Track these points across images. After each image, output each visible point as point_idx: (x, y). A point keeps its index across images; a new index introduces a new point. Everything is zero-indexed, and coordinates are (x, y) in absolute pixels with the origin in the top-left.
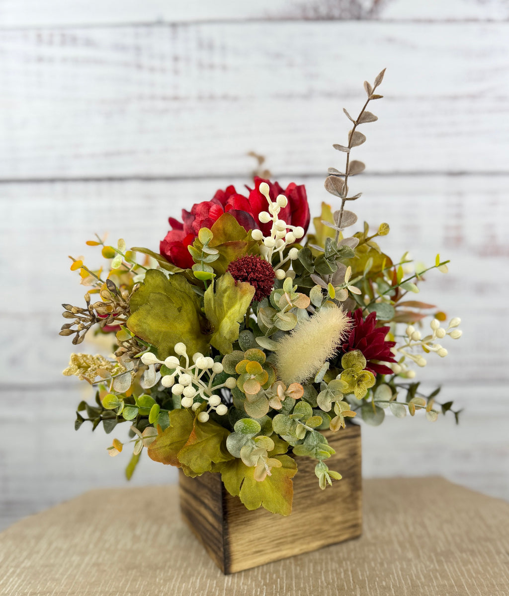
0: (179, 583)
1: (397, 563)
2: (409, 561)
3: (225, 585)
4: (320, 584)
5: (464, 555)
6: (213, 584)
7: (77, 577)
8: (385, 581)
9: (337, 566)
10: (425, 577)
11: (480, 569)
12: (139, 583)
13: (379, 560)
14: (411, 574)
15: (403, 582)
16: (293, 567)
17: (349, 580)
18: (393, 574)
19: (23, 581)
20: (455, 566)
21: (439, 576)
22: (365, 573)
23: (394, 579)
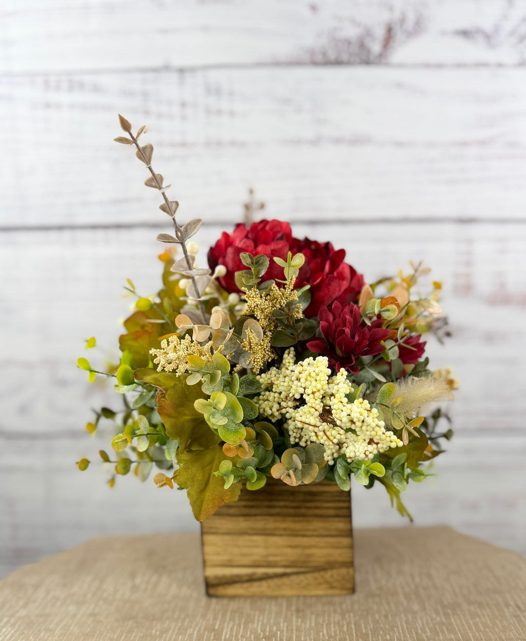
0: (176, 635)
1: (403, 616)
2: (415, 613)
3: (223, 638)
4: (321, 637)
5: (472, 608)
6: (211, 636)
7: (71, 628)
8: (390, 635)
9: (340, 618)
10: (431, 631)
11: (489, 622)
12: (134, 634)
13: (383, 613)
14: (417, 627)
15: (408, 636)
16: (294, 619)
17: (352, 633)
18: (397, 627)
19: (16, 631)
20: (463, 619)
21: (445, 630)
22: (368, 626)
23: (399, 632)
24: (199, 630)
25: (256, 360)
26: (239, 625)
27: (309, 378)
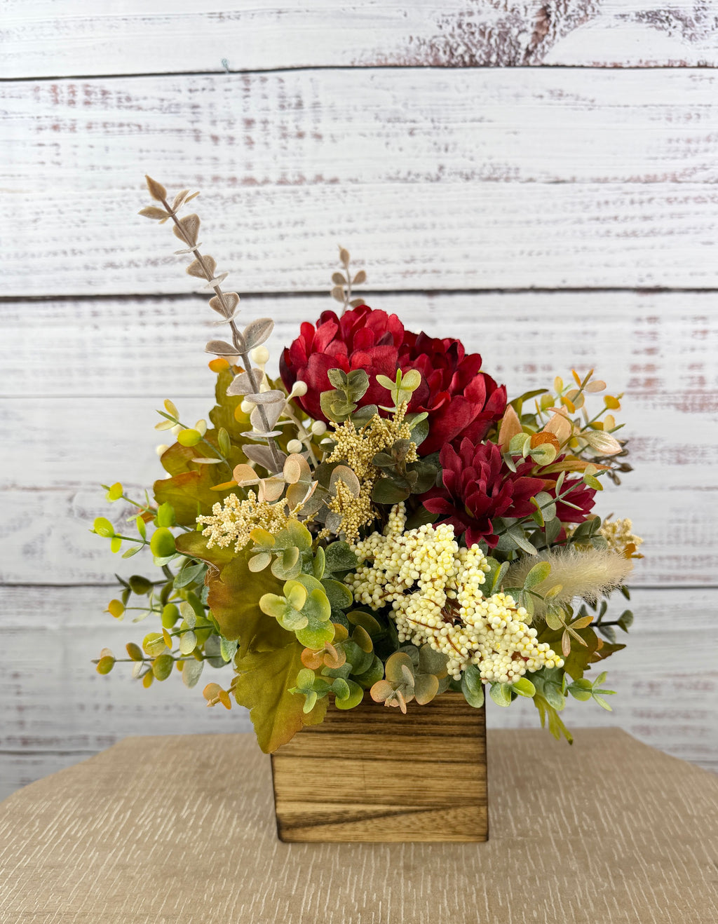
0: (237, 904)
1: (556, 879)
2: (573, 874)
3: (302, 909)
4: (440, 912)
5: (654, 867)
6: (285, 906)
8: (537, 910)
9: (467, 881)
10: (595, 905)
11: (677, 892)
12: (178, 901)
13: (529, 874)
14: (576, 898)
15: (564, 912)
16: (402, 881)
17: (484, 907)
18: (548, 898)
19: (16, 891)
20: (640, 885)
21: (616, 903)
22: (507, 895)
23: (550, 906)
24: (269, 895)
25: (349, 526)
26: (325, 890)
27: (426, 557)
